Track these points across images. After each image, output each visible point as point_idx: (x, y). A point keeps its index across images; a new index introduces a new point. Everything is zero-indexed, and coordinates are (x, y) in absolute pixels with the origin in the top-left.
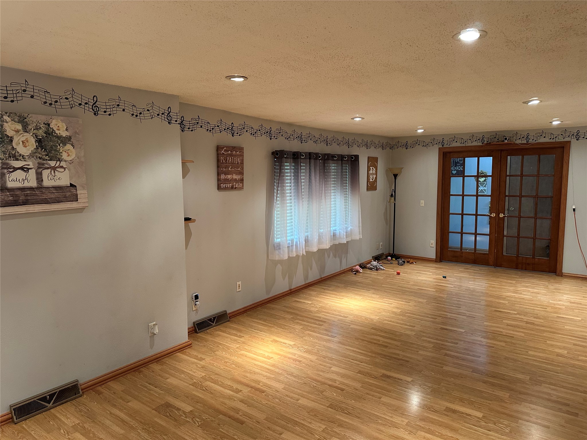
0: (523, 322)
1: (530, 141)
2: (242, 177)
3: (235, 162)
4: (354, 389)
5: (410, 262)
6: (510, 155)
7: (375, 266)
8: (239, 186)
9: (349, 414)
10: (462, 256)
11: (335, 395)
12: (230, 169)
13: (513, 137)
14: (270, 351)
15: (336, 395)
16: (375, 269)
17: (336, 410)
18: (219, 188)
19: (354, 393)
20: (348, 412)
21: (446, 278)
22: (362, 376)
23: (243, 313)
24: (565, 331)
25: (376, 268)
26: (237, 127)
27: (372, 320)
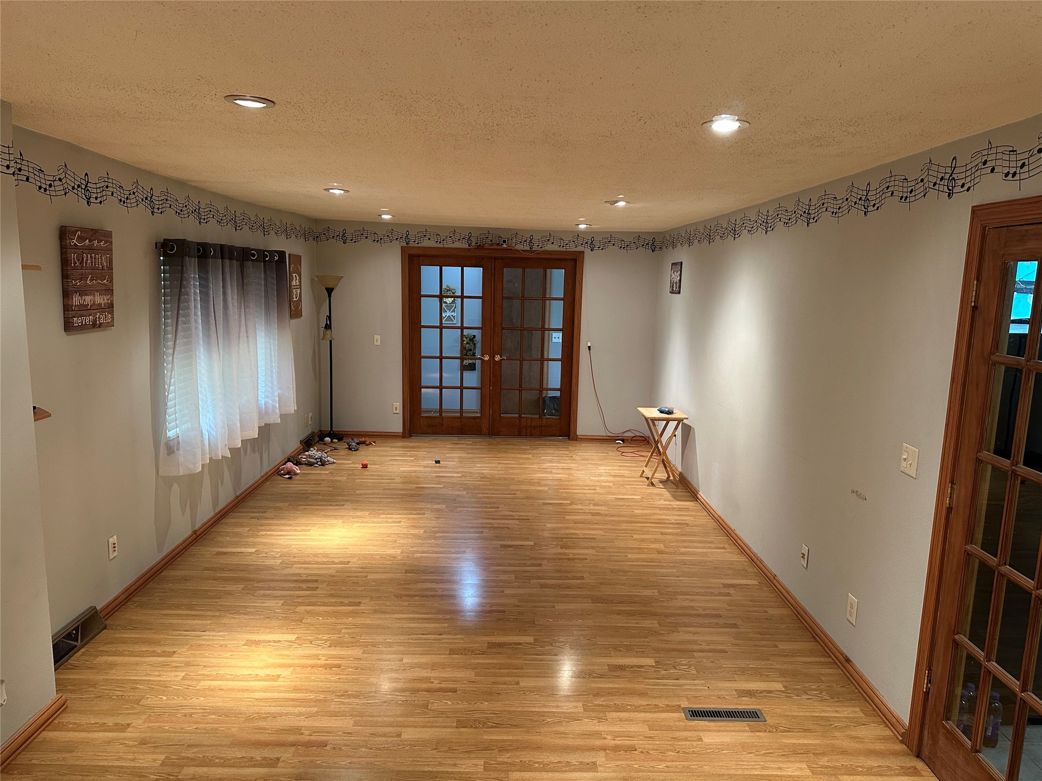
0: (587, 514)
1: (535, 248)
2: (111, 299)
3: (98, 265)
4: (469, 683)
5: (366, 443)
6: (508, 266)
7: (318, 459)
8: (106, 320)
9: (497, 726)
10: (443, 425)
11: (450, 703)
12: (88, 282)
13: (512, 239)
14: (262, 664)
15: (453, 704)
16: (319, 463)
17: (474, 728)
18: (68, 327)
19: (474, 689)
20: (494, 723)
21: (439, 463)
22: (461, 656)
23: (125, 603)
24: (639, 517)
25: (321, 461)
26: (96, 184)
27: (393, 557)
